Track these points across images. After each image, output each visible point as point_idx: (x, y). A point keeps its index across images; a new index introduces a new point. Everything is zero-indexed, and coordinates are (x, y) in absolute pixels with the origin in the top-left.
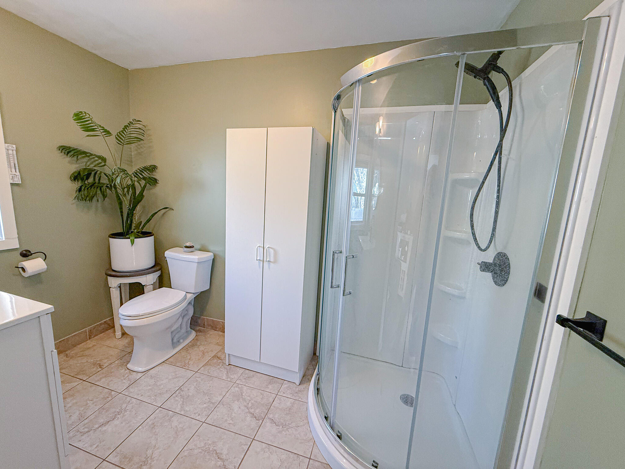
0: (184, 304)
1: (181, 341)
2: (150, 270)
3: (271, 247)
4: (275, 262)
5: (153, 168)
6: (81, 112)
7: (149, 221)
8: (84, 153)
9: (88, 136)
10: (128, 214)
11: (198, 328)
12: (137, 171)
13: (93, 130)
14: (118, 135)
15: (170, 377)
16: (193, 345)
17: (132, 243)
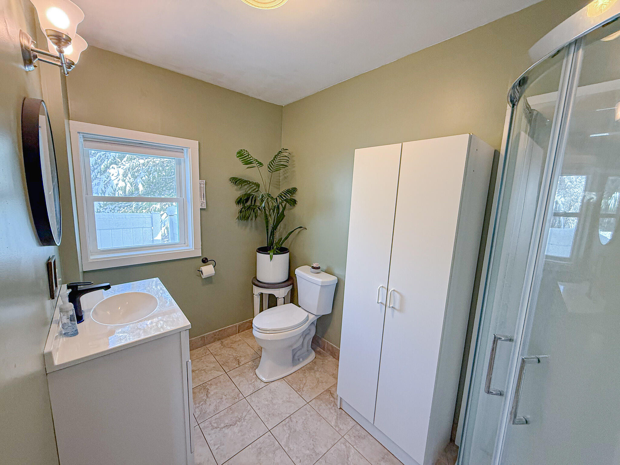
0: (305, 326)
1: (301, 360)
2: (283, 284)
3: (398, 291)
4: (401, 310)
5: (293, 191)
6: (242, 150)
7: (286, 238)
8: (246, 181)
9: (248, 168)
10: (271, 232)
11: (319, 349)
12: (281, 193)
13: (251, 163)
14: (270, 164)
15: (284, 399)
16: (310, 368)
17: (271, 258)
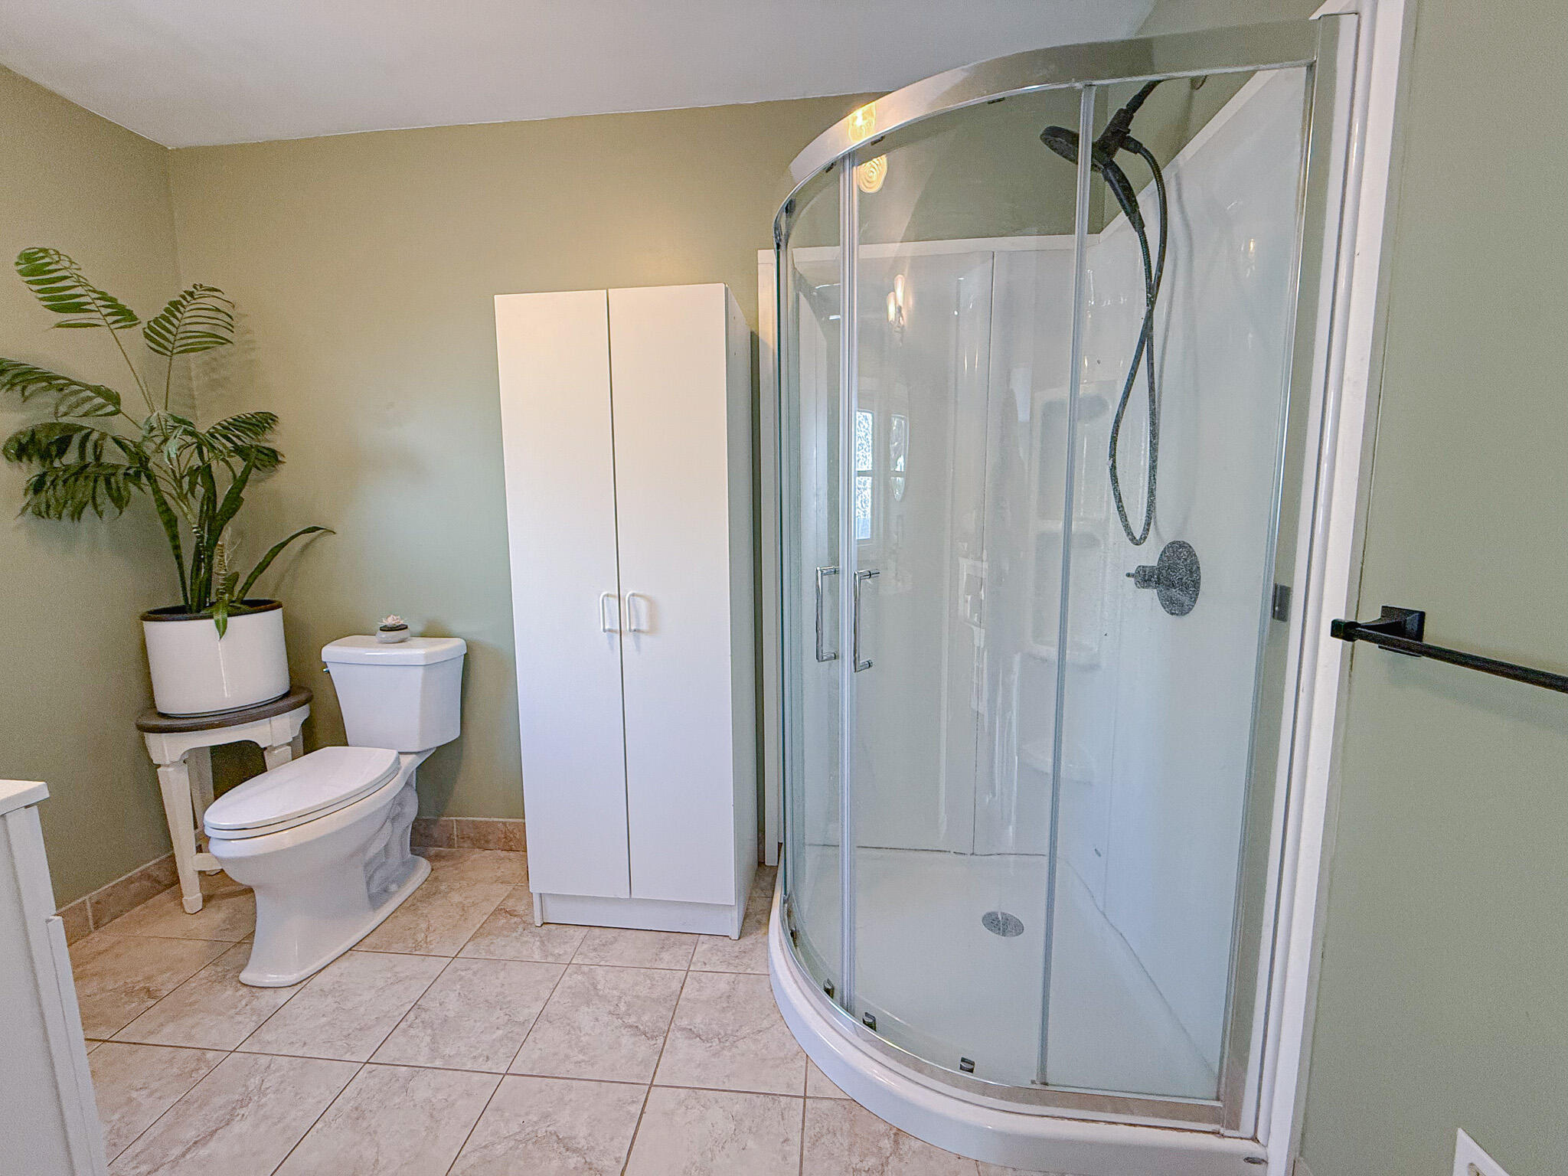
0: (397, 783)
1: (393, 887)
2: (281, 704)
3: (641, 593)
4: (653, 630)
5: (263, 422)
6: (45, 251)
7: (262, 567)
8: (49, 378)
9: (59, 326)
10: (198, 552)
11: (433, 851)
12: (214, 428)
13: (78, 308)
14: (150, 327)
15: (380, 983)
16: (429, 892)
17: (222, 629)
